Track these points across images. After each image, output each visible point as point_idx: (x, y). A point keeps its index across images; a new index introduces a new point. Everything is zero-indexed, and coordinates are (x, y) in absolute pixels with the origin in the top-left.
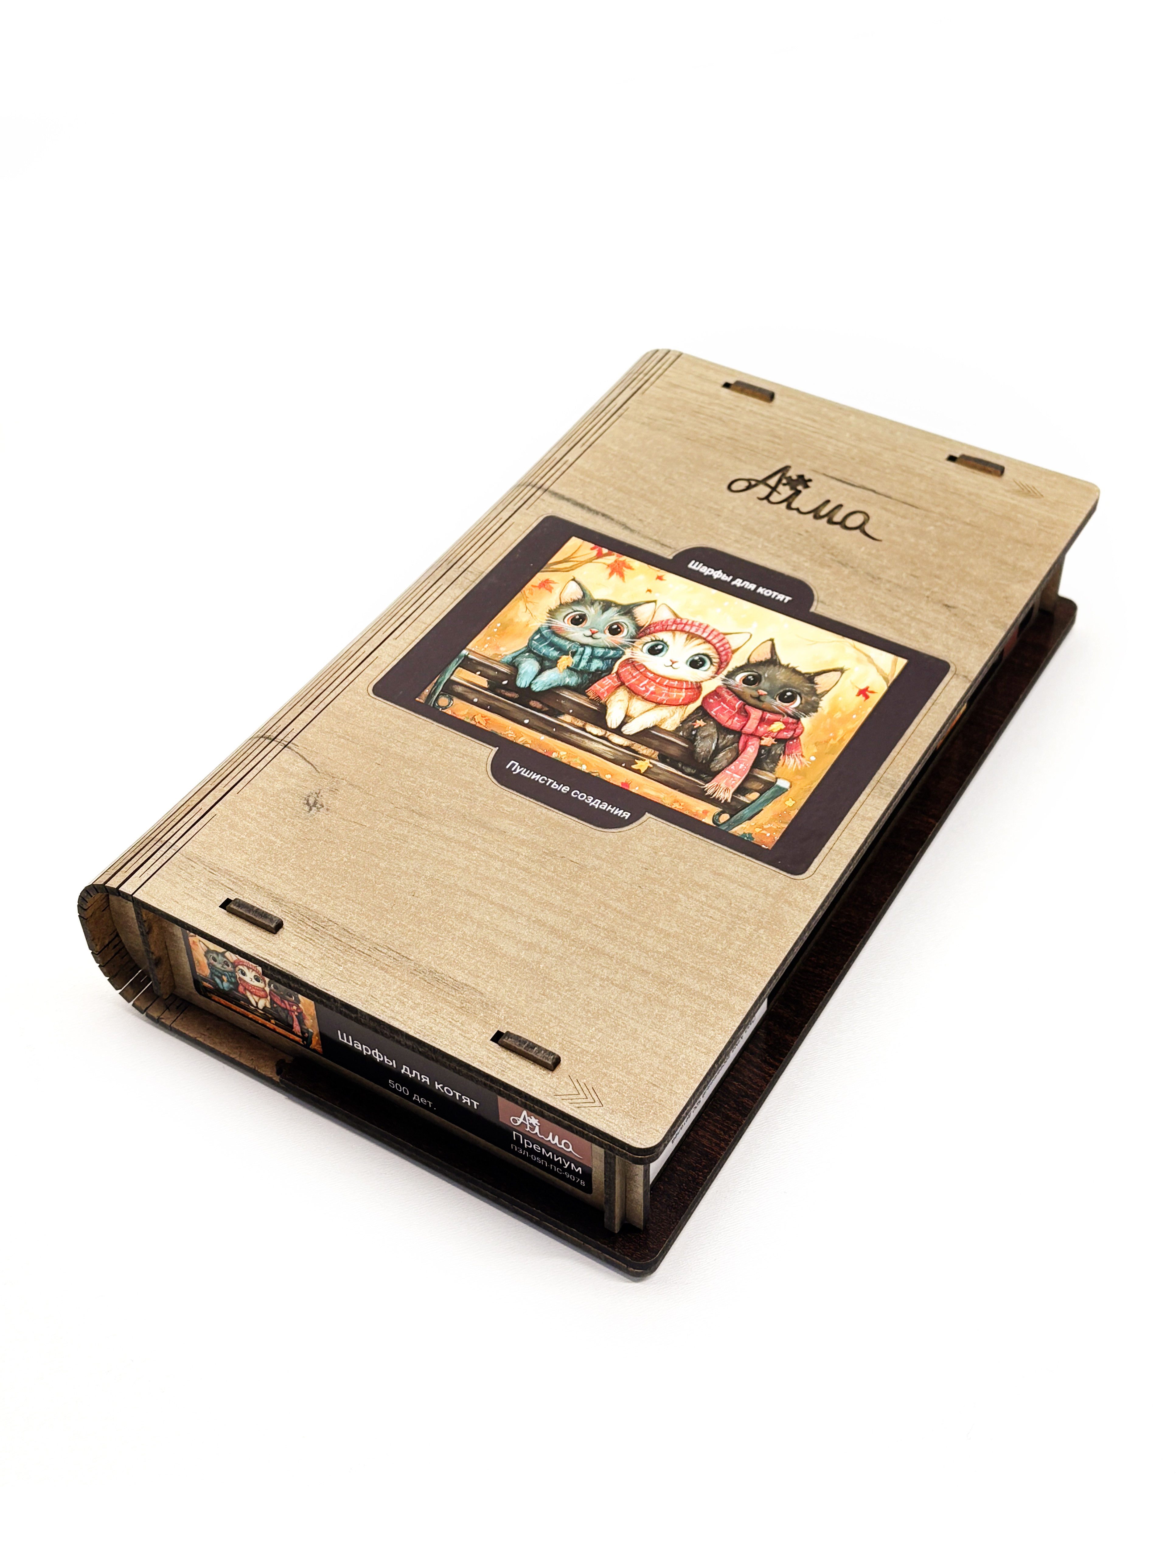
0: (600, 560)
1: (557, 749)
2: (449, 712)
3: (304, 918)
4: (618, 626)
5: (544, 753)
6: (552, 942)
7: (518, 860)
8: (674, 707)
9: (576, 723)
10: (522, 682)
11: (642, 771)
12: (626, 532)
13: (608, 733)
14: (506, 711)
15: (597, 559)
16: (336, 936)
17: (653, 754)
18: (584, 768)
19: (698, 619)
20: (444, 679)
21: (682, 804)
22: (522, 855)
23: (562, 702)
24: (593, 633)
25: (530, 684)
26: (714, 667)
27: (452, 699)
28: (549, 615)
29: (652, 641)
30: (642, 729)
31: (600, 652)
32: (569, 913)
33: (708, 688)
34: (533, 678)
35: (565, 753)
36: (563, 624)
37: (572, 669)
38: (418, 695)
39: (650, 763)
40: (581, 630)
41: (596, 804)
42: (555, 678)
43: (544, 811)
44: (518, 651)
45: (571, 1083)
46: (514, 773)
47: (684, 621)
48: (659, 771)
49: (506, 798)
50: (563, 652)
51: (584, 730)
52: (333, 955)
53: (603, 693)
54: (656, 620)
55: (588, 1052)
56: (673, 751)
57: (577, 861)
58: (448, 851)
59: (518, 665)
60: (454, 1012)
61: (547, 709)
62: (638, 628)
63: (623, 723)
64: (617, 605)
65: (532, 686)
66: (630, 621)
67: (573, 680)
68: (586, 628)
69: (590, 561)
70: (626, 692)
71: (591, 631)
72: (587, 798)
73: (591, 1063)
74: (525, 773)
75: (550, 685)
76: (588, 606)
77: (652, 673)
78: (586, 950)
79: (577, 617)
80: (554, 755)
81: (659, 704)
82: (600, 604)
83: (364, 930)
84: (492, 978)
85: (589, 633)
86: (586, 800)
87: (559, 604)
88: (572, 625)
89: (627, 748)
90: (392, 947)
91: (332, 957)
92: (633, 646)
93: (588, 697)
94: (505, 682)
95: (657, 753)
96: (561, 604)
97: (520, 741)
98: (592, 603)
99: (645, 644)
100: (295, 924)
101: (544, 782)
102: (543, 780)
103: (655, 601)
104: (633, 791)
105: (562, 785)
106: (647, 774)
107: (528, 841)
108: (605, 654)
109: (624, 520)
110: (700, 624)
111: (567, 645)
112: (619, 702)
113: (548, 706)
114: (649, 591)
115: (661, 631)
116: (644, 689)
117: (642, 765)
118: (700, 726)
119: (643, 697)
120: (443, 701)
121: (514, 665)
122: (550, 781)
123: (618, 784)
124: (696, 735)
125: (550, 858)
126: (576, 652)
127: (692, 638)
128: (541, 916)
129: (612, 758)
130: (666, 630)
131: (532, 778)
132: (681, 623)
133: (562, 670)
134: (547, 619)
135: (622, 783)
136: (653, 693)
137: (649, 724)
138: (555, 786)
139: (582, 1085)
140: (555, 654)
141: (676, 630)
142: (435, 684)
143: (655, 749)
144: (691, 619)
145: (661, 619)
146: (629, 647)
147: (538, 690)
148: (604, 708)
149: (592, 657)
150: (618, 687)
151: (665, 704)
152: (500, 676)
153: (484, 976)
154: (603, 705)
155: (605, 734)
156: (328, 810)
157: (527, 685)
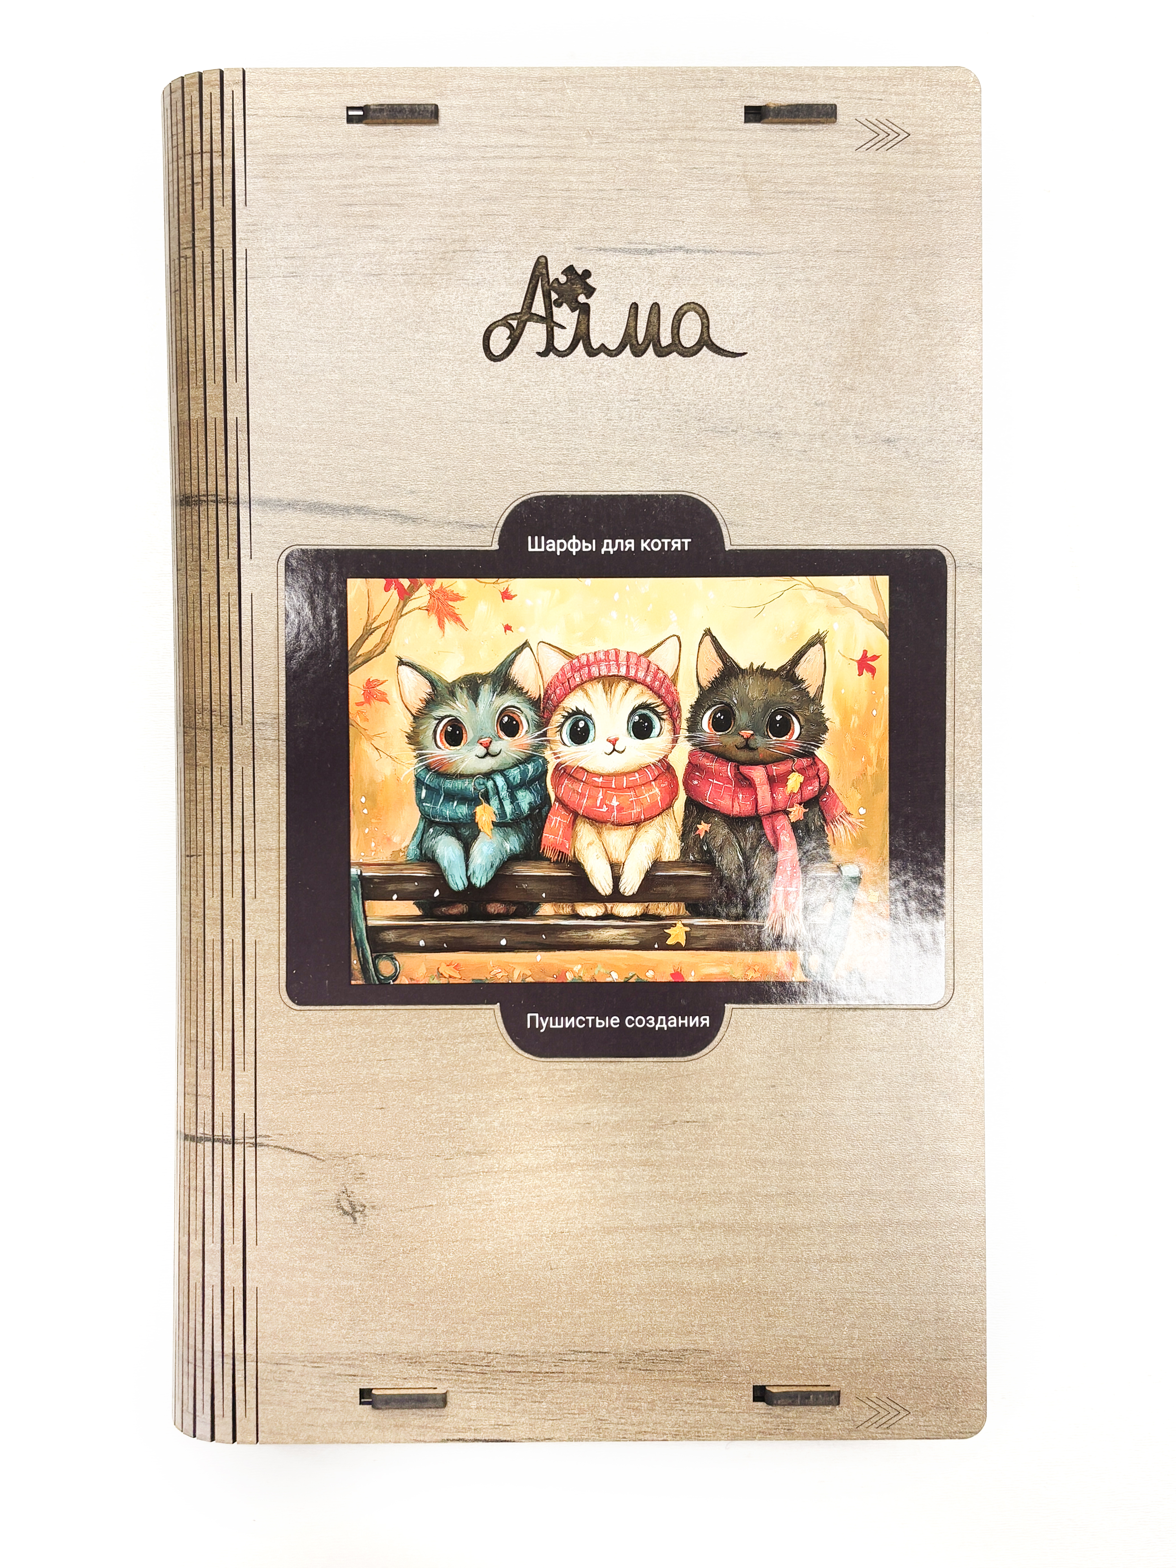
0: (411, 605)
1: (568, 966)
2: (403, 980)
3: (459, 1365)
4: (508, 716)
5: (555, 981)
6: (736, 1244)
7: (628, 1154)
8: (659, 819)
9: (561, 912)
10: (457, 882)
11: (683, 944)
12: (409, 527)
13: (609, 905)
14: (470, 940)
15: (404, 606)
16: (509, 1368)
17: (679, 909)
18: (615, 977)
19: (600, 645)
20: (361, 930)
21: (756, 968)
22: (628, 1144)
23: (525, 886)
24: (487, 748)
25: (468, 878)
26: (667, 722)
27: (393, 959)
28: (413, 747)
29: (567, 718)
30: (643, 876)
31: (515, 774)
32: (729, 1196)
33: (680, 759)
34: (465, 868)
35: (579, 966)
36: (442, 752)
37: (500, 824)
38: (350, 976)
39: (684, 925)
40: (469, 751)
41: (662, 1023)
42: (489, 852)
43: (612, 1067)
44: (416, 832)
45: (864, 1405)
46: (542, 1031)
47: (584, 660)
48: (702, 933)
49: (558, 1074)
50: (472, 800)
51: (577, 916)
52: (523, 1394)
53: (563, 844)
54: (548, 678)
55: (857, 1359)
56: (697, 891)
57: (693, 1119)
58: (546, 1187)
59: (433, 856)
60: (695, 1390)
61: (513, 909)
62: (535, 704)
63: (616, 879)
64: (485, 678)
65: (474, 881)
66: (517, 699)
67: (513, 844)
68: (471, 743)
69: (399, 614)
70: (587, 826)
71: (481, 744)
72: (647, 1022)
73: (868, 1369)
74: (554, 1024)
75: (492, 866)
76: (451, 703)
77: (599, 775)
78: (778, 1235)
79: (450, 729)
80: (570, 977)
81: (637, 823)
82: (461, 688)
83: (533, 1344)
84: (705, 1326)
85: (482, 751)
86: (648, 1025)
87: (412, 718)
88: (452, 748)
89: (644, 916)
90: (576, 1349)
91: (524, 1397)
92: (548, 741)
93: (549, 860)
94: (437, 893)
95: (683, 905)
96: (415, 718)
97: (516, 978)
98: (451, 690)
99: (561, 731)
100: (455, 1380)
101: (584, 1025)
102: (581, 1022)
103: (526, 644)
104: (691, 979)
105: (607, 1018)
106: (691, 944)
107: (622, 1122)
108: (524, 773)
109: (390, 503)
110: (607, 653)
111: (469, 786)
112: (590, 847)
113: (514, 903)
114: (508, 628)
115: (566, 695)
116: (605, 809)
117: (677, 934)
118: (706, 831)
119: (613, 823)
120: (386, 968)
121: (427, 858)
122: (590, 1018)
123: (668, 978)
124: (709, 851)
125: (661, 1131)
126: (487, 791)
127: (611, 686)
128: (703, 1217)
129: (638, 942)
130: (572, 690)
131: (567, 1025)
132: (582, 667)
133: (489, 833)
134: (415, 754)
135: (672, 975)
136: (620, 809)
137: (647, 864)
138: (600, 1024)
139: (875, 1400)
140: (463, 810)
141: (583, 683)
142: (356, 944)
143: (677, 900)
144: (590, 650)
145: (554, 674)
146: (545, 747)
147: (483, 883)
148: (577, 867)
149: (513, 789)
150: (574, 823)
151: (645, 820)
152: (425, 886)
153: (695, 1329)
154: (575, 864)
155: (606, 910)
156: (373, 1207)
157: (466, 883)
